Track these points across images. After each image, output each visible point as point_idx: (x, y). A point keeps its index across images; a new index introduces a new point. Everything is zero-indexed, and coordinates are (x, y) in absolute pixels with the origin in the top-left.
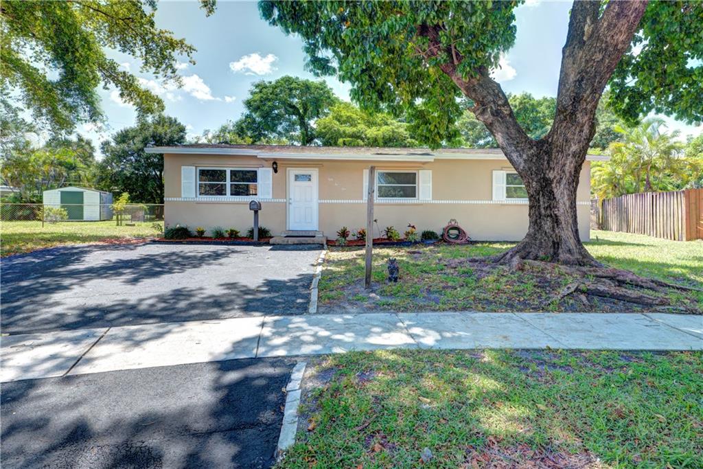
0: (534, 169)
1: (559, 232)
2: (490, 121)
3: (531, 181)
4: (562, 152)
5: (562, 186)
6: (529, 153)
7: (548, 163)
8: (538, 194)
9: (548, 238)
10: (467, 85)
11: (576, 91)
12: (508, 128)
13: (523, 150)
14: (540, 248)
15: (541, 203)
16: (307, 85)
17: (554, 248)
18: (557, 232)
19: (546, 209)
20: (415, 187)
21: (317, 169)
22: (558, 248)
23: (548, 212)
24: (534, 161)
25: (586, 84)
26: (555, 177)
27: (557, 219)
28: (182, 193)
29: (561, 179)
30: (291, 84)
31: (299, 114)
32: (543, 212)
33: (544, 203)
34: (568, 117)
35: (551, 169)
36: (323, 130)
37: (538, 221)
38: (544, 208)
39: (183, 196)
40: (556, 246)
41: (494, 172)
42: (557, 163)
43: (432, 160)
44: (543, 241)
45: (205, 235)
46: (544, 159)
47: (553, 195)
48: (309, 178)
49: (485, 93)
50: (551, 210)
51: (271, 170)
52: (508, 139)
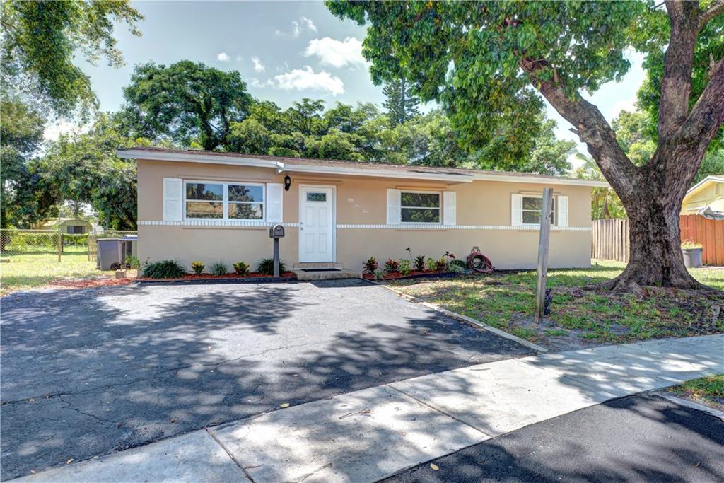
0: (643, 195)
1: (669, 257)
2: (601, 145)
3: (638, 207)
4: (679, 180)
5: (674, 212)
6: (638, 179)
7: (659, 189)
8: (647, 220)
9: (658, 263)
10: (567, 105)
11: (705, 123)
12: (616, 153)
13: (632, 175)
14: (650, 273)
15: (650, 229)
16: (214, 75)
17: (663, 273)
18: (667, 257)
19: (655, 235)
20: (438, 210)
21: (334, 187)
22: (669, 272)
23: (658, 238)
24: (643, 187)
25: (714, 117)
26: (668, 204)
27: (667, 245)
28: (164, 215)
29: (674, 205)
30: (194, 72)
31: (199, 111)
32: (652, 238)
33: (653, 228)
34: (692, 146)
35: (664, 195)
36: (242, 135)
37: (647, 247)
38: (653, 234)
39: (165, 218)
40: (666, 271)
41: (513, 195)
42: (672, 190)
43: (471, 181)
44: (652, 266)
45: (205, 271)
46: (653, 186)
47: (664, 221)
48: (321, 197)
49: (587, 115)
50: (661, 235)
51: (281, 186)
52: (617, 164)
